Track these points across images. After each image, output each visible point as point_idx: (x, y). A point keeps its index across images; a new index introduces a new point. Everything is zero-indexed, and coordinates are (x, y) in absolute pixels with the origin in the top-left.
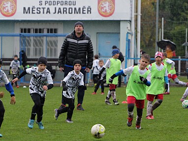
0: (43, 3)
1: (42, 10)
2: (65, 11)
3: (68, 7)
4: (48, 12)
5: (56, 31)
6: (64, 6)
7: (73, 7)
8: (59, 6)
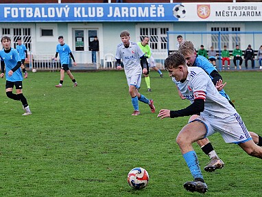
0: (231, 8)
1: (230, 14)
2: (248, 14)
3: (250, 11)
4: (235, 15)
5: (239, 29)
6: (248, 10)
7: (255, 11)
8: (244, 10)
